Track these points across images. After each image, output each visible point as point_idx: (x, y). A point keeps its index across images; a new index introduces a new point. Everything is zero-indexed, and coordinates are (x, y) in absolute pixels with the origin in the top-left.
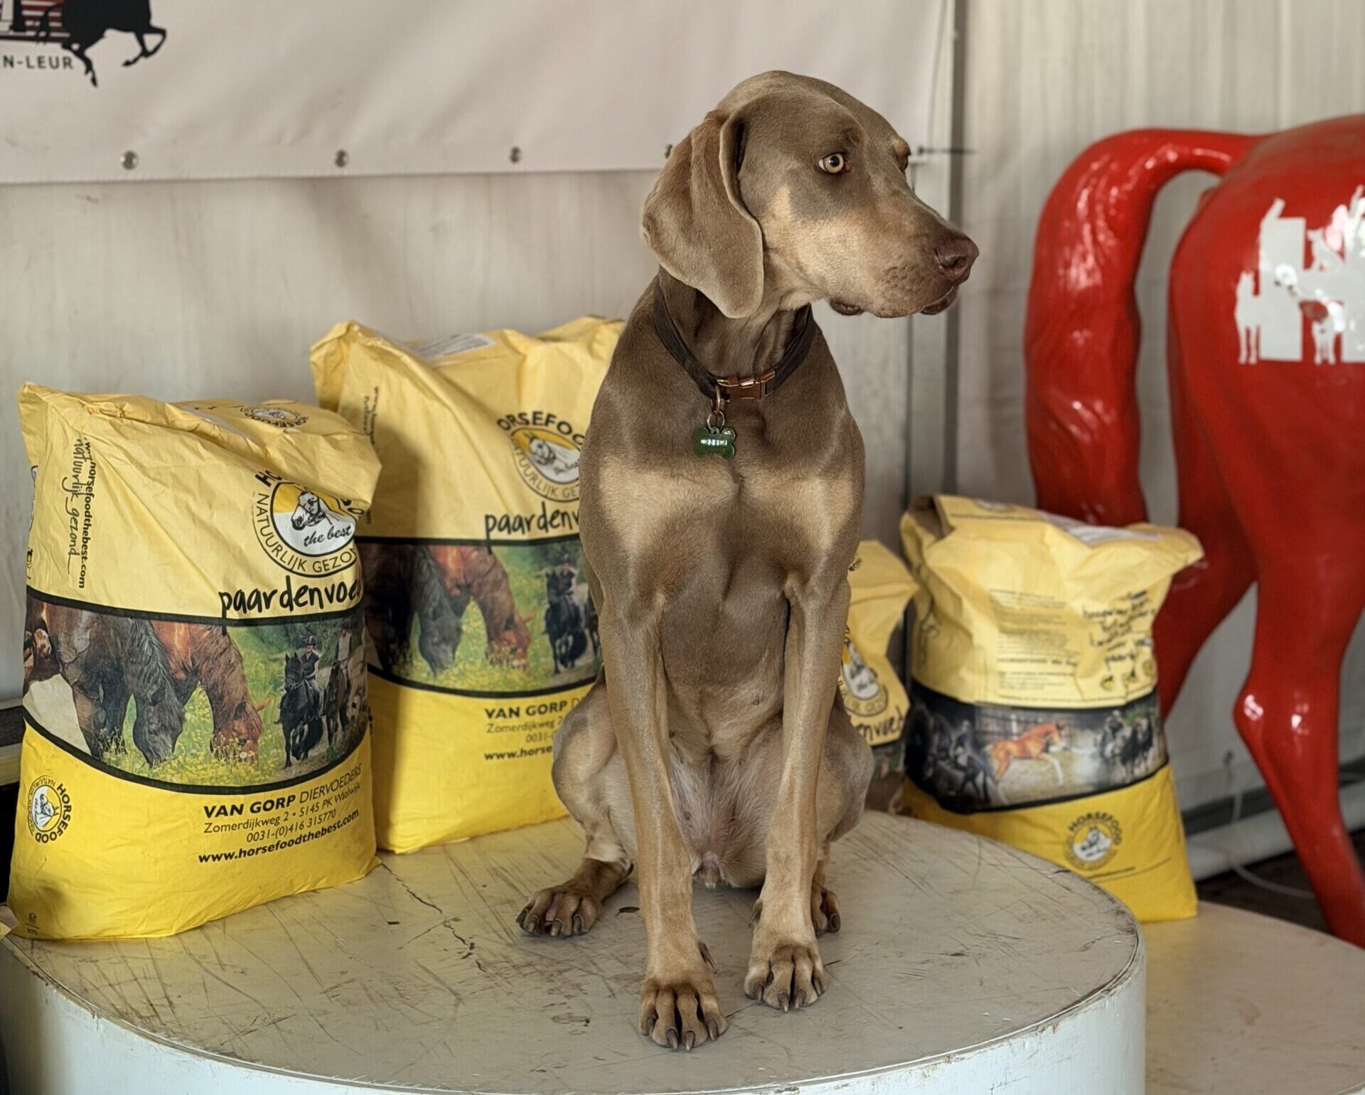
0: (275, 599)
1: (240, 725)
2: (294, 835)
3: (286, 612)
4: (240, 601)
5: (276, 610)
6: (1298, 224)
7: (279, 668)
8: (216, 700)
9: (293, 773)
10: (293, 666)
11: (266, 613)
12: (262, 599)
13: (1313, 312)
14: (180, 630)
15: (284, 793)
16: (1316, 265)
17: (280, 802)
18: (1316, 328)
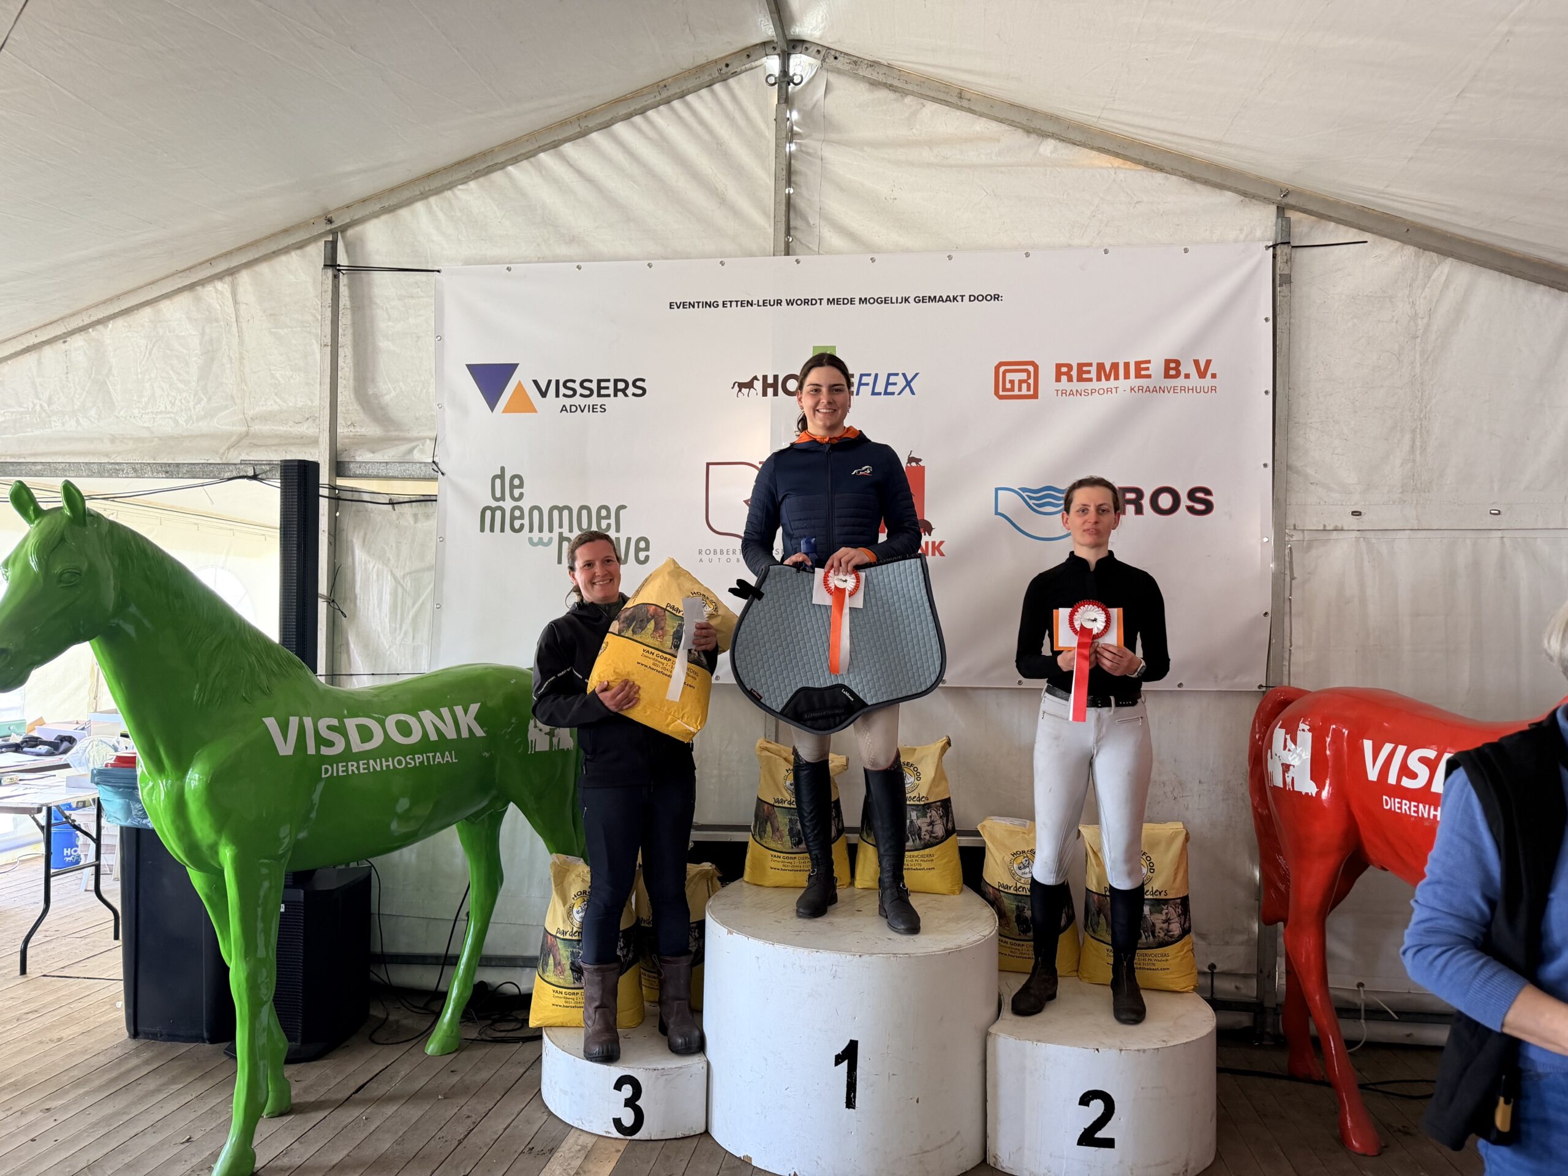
0: (786, 802)
1: (778, 834)
2: (799, 869)
3: (789, 806)
4: (777, 801)
5: (786, 805)
6: (1283, 731)
7: (787, 821)
8: (772, 826)
9: (794, 851)
10: (791, 820)
11: (784, 805)
12: (783, 801)
13: (1286, 768)
14: (766, 805)
15: (793, 856)
16: (1287, 749)
17: (791, 858)
18: (1286, 775)
